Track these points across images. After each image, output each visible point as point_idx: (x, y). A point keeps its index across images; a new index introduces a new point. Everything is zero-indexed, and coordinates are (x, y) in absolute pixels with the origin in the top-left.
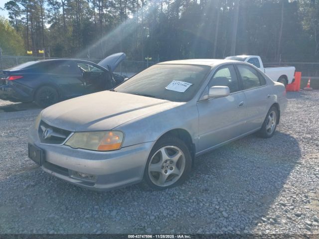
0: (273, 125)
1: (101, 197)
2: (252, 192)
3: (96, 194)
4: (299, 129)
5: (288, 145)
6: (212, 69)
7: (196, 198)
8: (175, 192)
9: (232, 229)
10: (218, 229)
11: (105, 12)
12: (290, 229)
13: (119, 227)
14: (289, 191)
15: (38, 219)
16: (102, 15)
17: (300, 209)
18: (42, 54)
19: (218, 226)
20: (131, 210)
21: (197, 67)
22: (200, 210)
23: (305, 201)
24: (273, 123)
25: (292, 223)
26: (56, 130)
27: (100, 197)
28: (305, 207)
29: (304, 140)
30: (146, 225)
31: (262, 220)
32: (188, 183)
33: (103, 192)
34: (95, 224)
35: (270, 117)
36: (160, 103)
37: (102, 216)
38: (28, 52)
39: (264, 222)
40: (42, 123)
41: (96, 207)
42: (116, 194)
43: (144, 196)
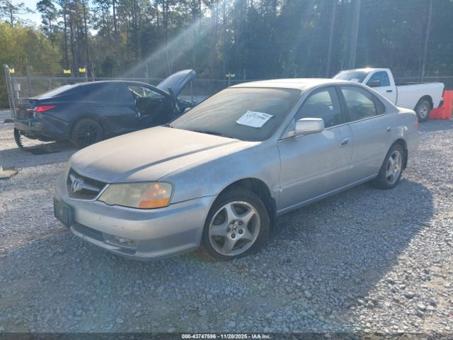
0: (396, 171)
1: (147, 269)
2: (351, 265)
3: (141, 264)
4: (437, 176)
5: (415, 200)
6: (302, 93)
7: (272, 272)
8: (245, 263)
9: (314, 313)
10: (295, 313)
11: (171, 10)
12: (394, 315)
13: (164, 308)
14: (404, 263)
15: (65, 295)
16: (167, 15)
17: (414, 288)
18: (83, 73)
19: (296, 309)
20: (184, 286)
21: (280, 91)
22: (275, 288)
23: (423, 277)
24: (396, 168)
25: (399, 306)
26: (88, 181)
27: (145, 269)
28: (422, 285)
29: (440, 191)
30: (200, 306)
31: (357, 302)
32: (264, 251)
33: (149, 262)
34: (135, 303)
35: (391, 159)
36: (226, 144)
37: (145, 293)
38: (65, 72)
39: (360, 304)
40: (72, 172)
41: (138, 282)
42: (166, 264)
43: (203, 269)
